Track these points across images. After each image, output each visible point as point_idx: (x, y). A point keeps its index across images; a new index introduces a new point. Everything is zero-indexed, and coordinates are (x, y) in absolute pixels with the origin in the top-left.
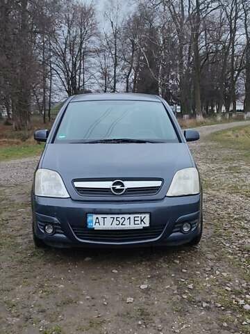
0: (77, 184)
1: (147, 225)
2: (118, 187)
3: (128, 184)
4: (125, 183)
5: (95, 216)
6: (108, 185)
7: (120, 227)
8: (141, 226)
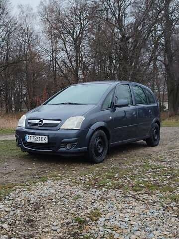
0: (30, 121)
1: (47, 142)
2: (40, 123)
3: (45, 122)
4: (44, 121)
5: (28, 136)
6: (37, 122)
7: (36, 142)
8: (44, 142)
